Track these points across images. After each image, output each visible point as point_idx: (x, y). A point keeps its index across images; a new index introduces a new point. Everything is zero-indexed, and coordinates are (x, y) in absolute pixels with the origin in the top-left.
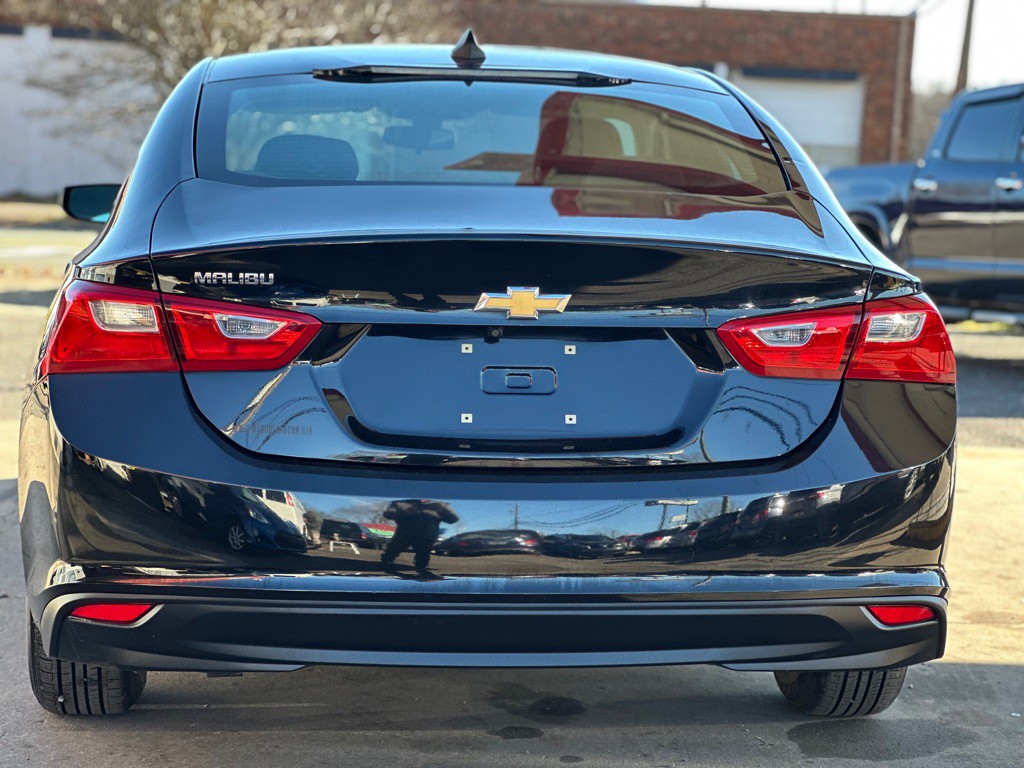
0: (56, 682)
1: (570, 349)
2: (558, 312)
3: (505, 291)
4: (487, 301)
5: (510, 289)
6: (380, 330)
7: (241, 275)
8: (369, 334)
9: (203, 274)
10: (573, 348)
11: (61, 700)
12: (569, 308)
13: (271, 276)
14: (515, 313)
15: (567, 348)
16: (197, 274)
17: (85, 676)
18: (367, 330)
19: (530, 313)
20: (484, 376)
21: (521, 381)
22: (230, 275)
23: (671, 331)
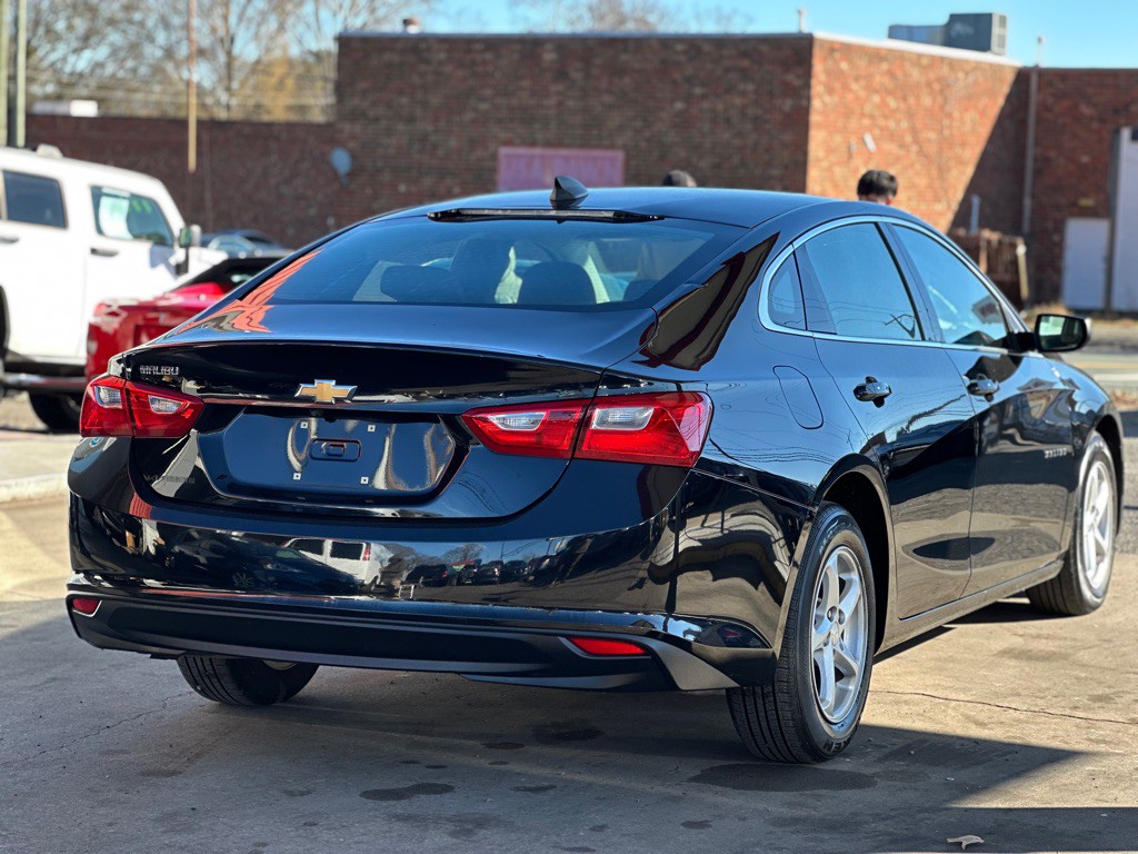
3: (313, 383)
4: (303, 390)
5: (316, 381)
7: (162, 368)
8: (245, 413)
9: (145, 367)
10: (374, 427)
13: (177, 369)
14: (320, 399)
15: (370, 427)
16: (142, 367)
19: (330, 399)
22: (157, 368)
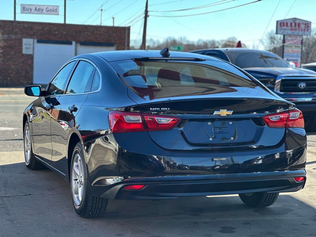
0: (91, 209)
1: (231, 123)
2: (230, 115)
3: (220, 110)
4: (216, 113)
6: (191, 120)
7: (162, 109)
8: (189, 121)
9: (152, 109)
11: (90, 213)
12: (232, 114)
13: (169, 109)
14: (222, 115)
16: (151, 109)
17: (98, 207)
18: (188, 120)
19: (225, 115)
20: (214, 129)
21: (221, 130)
22: (159, 109)
23: (251, 118)
